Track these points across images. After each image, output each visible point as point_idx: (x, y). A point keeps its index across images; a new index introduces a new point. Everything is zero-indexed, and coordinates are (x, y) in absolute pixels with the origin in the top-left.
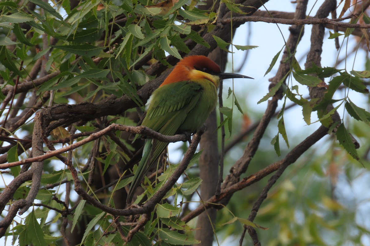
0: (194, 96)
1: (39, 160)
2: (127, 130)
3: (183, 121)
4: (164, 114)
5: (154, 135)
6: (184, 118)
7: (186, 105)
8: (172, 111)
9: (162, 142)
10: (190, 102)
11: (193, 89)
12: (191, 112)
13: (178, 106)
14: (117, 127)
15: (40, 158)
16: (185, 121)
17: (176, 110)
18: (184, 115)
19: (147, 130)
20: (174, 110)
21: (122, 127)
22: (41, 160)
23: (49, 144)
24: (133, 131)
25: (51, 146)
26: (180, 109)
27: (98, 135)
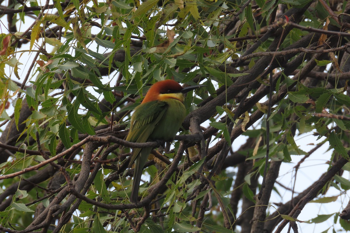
0: (160, 112)
1: (35, 169)
2: (99, 140)
3: (152, 132)
4: (139, 127)
5: (120, 142)
6: (152, 129)
7: (154, 120)
8: (145, 125)
9: (137, 149)
10: (157, 116)
11: (159, 106)
12: (158, 124)
13: (148, 120)
14: (92, 139)
15: (36, 167)
16: (153, 132)
17: (147, 124)
18: (153, 127)
19: (113, 139)
20: (146, 124)
21: (95, 138)
22: (36, 168)
23: (45, 156)
24: (103, 140)
25: (46, 157)
26: (150, 122)
27: (78, 145)
